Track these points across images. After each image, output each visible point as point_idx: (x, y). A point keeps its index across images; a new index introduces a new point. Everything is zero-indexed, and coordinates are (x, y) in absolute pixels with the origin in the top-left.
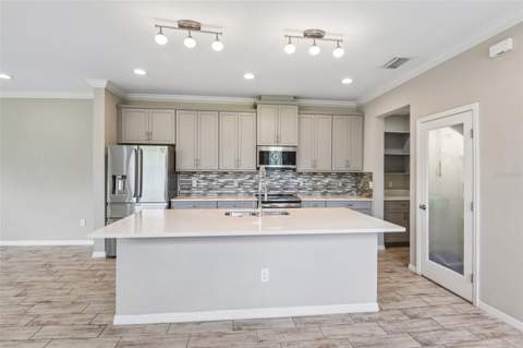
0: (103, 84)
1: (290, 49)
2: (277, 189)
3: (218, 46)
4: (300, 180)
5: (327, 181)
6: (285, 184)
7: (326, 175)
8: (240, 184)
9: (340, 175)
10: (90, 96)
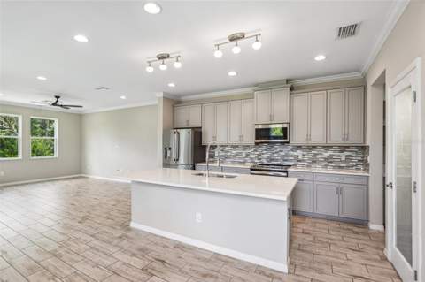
0: (161, 95)
1: (218, 54)
2: (277, 160)
3: (178, 65)
4: (299, 153)
5: (328, 154)
6: (286, 156)
7: (327, 148)
8: (247, 155)
9: (343, 148)
10: (156, 102)
